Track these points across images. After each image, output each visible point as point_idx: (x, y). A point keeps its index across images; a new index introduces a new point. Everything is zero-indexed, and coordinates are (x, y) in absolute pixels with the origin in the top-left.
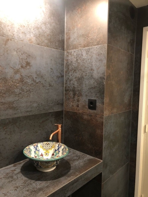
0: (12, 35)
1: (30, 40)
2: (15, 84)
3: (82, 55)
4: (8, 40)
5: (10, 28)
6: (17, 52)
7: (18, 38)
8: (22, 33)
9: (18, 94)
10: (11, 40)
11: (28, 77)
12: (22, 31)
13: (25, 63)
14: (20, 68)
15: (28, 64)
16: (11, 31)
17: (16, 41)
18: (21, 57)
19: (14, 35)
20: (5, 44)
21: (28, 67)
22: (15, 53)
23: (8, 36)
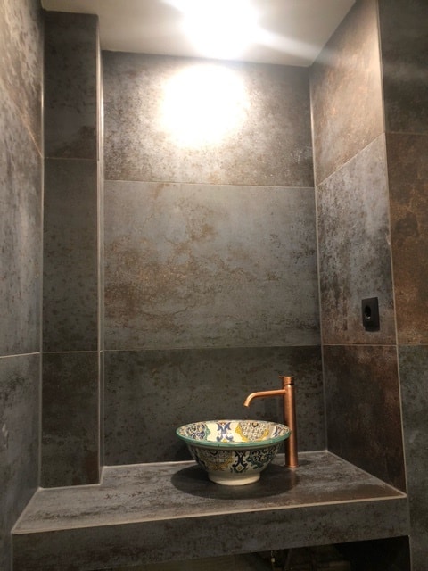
0: (171, 175)
1: (212, 177)
2: (178, 275)
3: (343, 183)
4: (161, 186)
5: (166, 163)
6: (181, 208)
7: (183, 178)
8: (193, 165)
9: (185, 298)
10: (168, 185)
11: (209, 258)
12: (192, 162)
13: (201, 229)
14: (188, 241)
15: (208, 229)
16: (168, 168)
17: (178, 185)
18: (190, 218)
19: (173, 174)
20: (156, 196)
21: (208, 237)
22: (177, 210)
23: (161, 178)
